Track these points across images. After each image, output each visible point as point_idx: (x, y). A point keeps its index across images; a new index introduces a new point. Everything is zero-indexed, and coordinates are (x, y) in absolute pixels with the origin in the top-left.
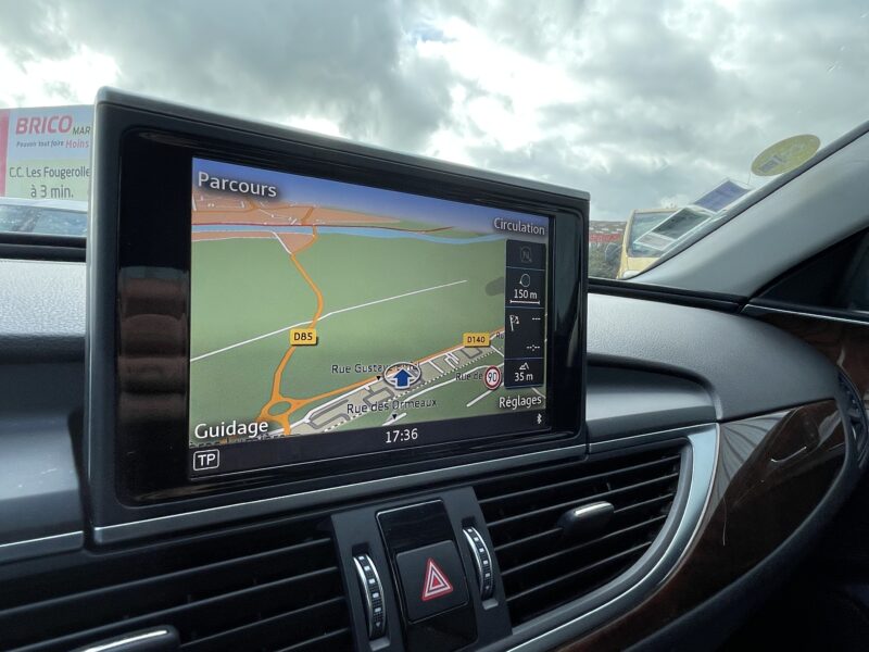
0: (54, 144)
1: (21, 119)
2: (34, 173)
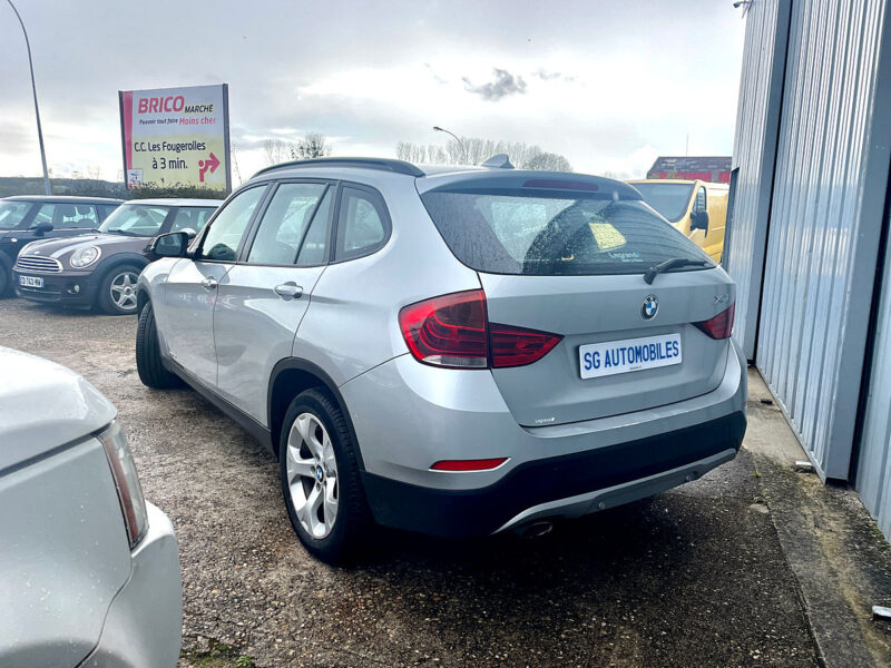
0: (171, 121)
1: (141, 101)
2: (155, 147)
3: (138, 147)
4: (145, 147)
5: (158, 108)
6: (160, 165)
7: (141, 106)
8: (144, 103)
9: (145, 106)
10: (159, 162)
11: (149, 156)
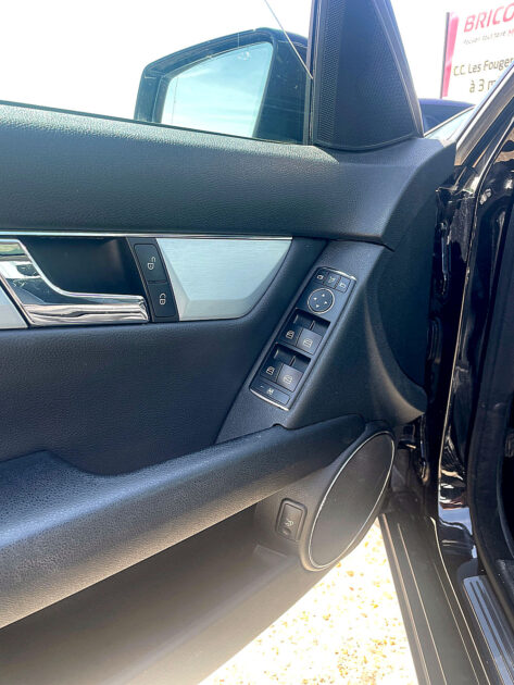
0: (497, 35)
1: (468, 18)
2: (476, 69)
3: (458, 72)
4: (465, 70)
5: (485, 23)
6: (477, 87)
7: (467, 23)
8: (470, 20)
9: (472, 23)
10: (477, 83)
11: (468, 78)
